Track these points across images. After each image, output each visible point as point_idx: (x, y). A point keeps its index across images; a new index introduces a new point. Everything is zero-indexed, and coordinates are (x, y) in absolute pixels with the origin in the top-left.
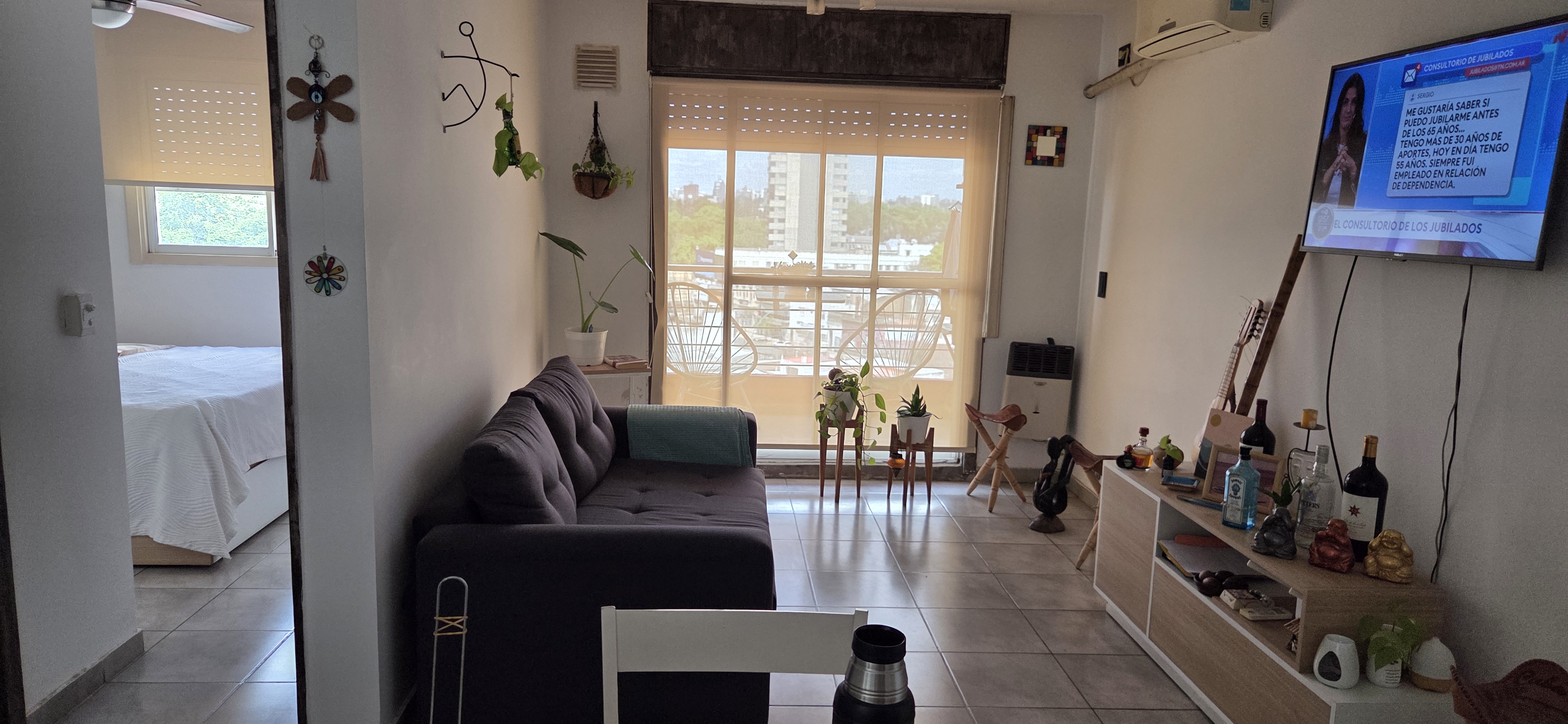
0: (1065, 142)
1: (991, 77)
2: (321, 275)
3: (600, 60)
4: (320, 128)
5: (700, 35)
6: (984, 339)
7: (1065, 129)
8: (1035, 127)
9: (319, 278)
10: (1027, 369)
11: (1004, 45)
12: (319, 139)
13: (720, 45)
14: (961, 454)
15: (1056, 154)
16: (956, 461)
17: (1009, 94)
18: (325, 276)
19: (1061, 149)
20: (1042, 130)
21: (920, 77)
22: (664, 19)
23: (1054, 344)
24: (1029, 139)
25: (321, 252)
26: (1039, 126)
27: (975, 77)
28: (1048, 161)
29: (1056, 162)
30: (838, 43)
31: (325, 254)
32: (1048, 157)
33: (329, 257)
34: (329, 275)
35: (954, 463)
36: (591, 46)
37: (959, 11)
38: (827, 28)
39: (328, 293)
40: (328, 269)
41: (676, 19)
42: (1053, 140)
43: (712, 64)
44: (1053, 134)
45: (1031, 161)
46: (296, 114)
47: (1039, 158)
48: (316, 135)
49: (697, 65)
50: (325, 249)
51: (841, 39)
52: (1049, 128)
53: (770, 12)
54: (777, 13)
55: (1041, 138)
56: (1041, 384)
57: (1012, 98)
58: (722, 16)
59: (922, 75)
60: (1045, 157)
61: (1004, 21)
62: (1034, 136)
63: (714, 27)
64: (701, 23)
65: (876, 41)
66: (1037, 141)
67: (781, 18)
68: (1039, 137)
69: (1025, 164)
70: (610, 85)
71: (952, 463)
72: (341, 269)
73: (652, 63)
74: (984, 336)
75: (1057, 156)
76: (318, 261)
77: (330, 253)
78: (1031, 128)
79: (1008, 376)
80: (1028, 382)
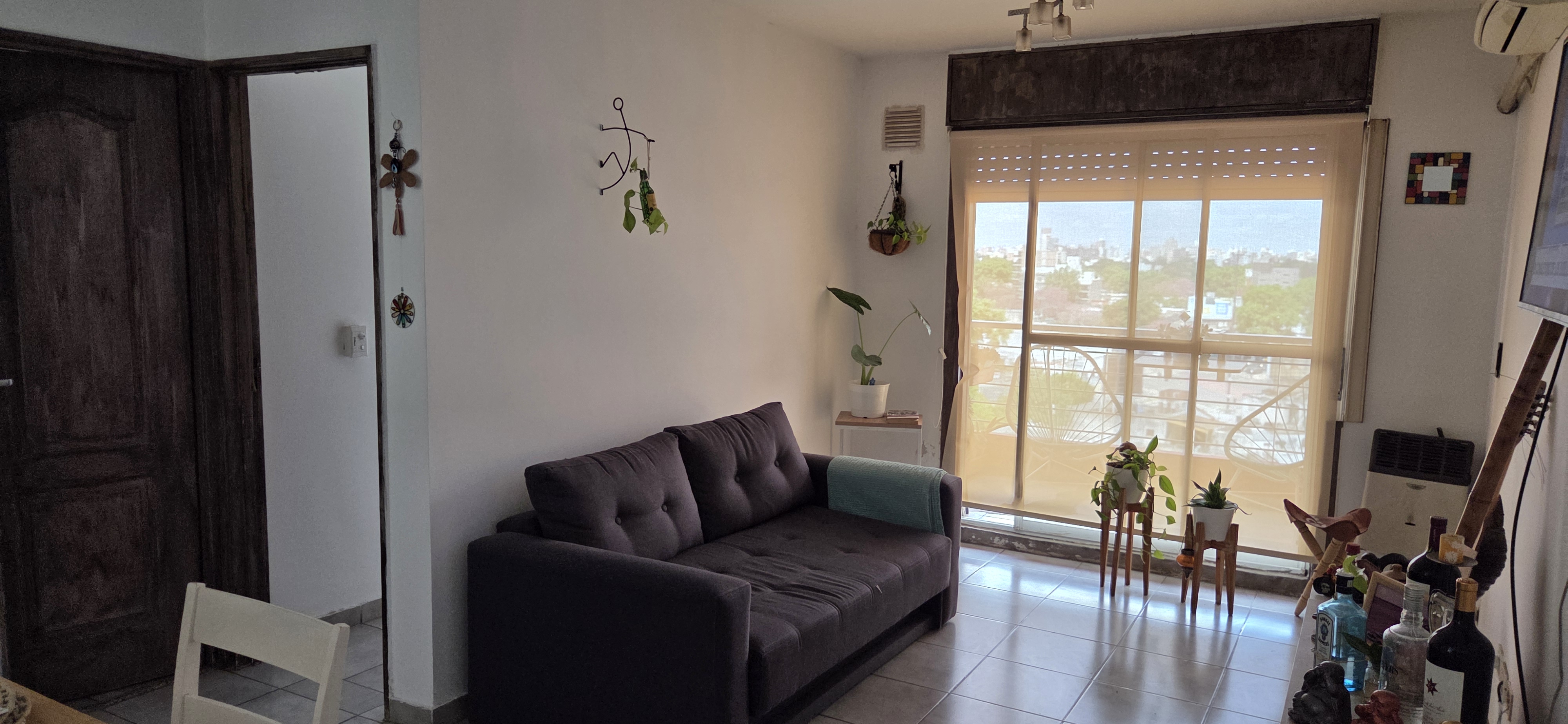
0: (1468, 172)
1: (1349, 98)
2: (400, 311)
3: (906, 120)
4: (399, 194)
5: (998, 85)
6: (1339, 425)
7: (1467, 156)
8: (1419, 155)
9: (399, 313)
10: (1396, 466)
11: (1369, 58)
12: (398, 201)
13: (1018, 93)
14: (1308, 564)
15: (1452, 189)
16: (1303, 573)
17: (1381, 116)
18: (402, 311)
19: (1460, 182)
20: (1432, 159)
21: (1252, 105)
22: (963, 73)
23: (1444, 437)
24: (1412, 170)
25: (399, 293)
26: (1426, 154)
27: (1326, 100)
28: (1442, 198)
29: (1453, 199)
30: (1150, 77)
31: (402, 294)
32: (1441, 193)
33: (404, 296)
34: (404, 311)
35: (1301, 575)
36: (899, 107)
37: (1305, 23)
38: (1137, 61)
39: (404, 326)
40: (404, 305)
41: (975, 73)
42: (1449, 170)
43: (1010, 113)
44: (1448, 163)
45: (1413, 199)
46: (386, 182)
47: (1426, 195)
48: (396, 198)
49: (995, 115)
50: (402, 290)
51: (1154, 72)
52: (1443, 155)
53: (1073, 52)
54: (1079, 53)
55: (1428, 169)
56: (1416, 487)
57: (1387, 122)
58: (1022, 61)
59: (1254, 102)
60: (1434, 192)
61: (1370, 28)
62: (1418, 168)
63: (1013, 76)
64: (1000, 73)
65: (1195, 70)
66: (1423, 173)
67: (1085, 57)
68: (1426, 168)
69: (1406, 203)
70: (914, 144)
71: (1297, 574)
72: (412, 306)
73: (950, 118)
74: (1340, 418)
75: (1455, 191)
76: (399, 300)
77: (406, 293)
78: (1414, 156)
79: (1368, 472)
80: (1399, 483)
